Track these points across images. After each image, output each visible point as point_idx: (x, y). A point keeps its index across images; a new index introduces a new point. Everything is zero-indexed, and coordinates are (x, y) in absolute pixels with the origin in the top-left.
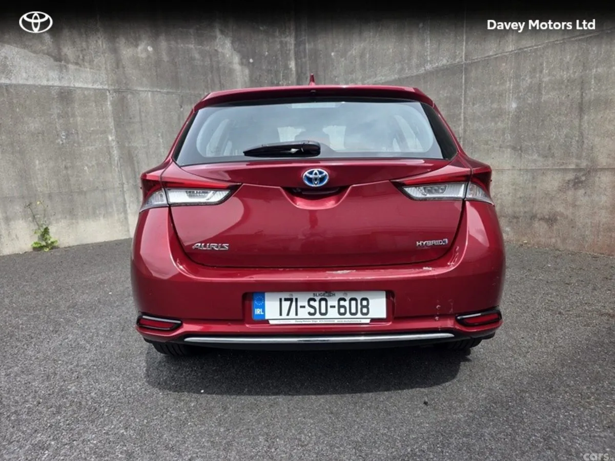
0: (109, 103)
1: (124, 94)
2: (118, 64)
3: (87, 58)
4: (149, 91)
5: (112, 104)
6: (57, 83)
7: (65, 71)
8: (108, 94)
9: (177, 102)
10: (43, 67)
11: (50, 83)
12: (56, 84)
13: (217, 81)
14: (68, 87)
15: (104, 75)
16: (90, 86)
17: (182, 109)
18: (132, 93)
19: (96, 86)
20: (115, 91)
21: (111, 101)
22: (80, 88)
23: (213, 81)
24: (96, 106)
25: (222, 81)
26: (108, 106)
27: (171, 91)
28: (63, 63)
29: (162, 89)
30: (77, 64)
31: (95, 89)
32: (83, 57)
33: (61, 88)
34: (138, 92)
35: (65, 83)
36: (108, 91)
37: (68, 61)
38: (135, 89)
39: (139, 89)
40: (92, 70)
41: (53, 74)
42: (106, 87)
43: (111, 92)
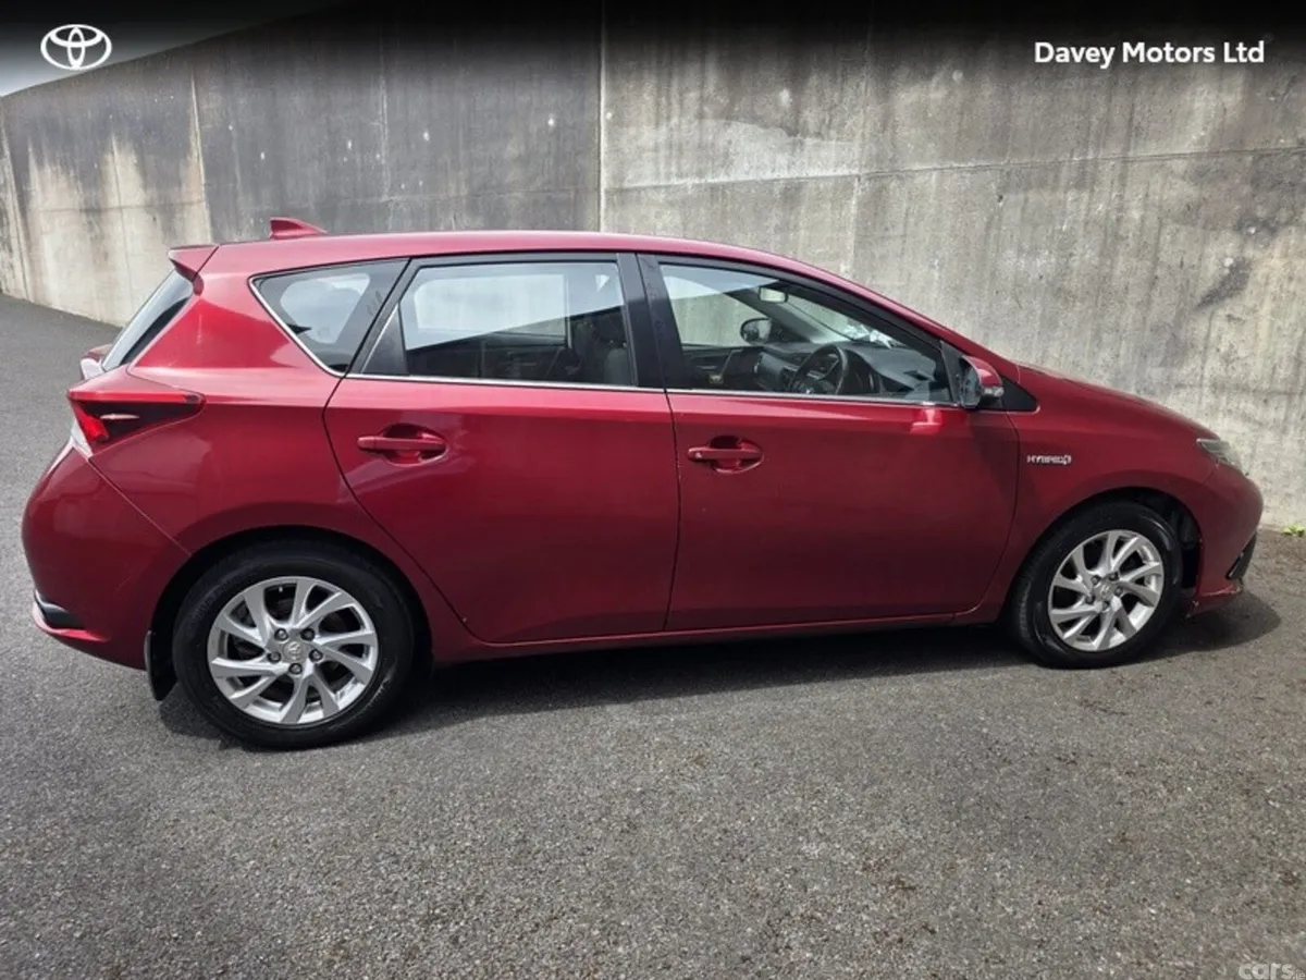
0: (854, 202)
1: (885, 181)
2: (887, 122)
3: (836, 121)
4: (935, 169)
5: (859, 204)
6: (784, 174)
7: (798, 151)
8: (856, 184)
9: (993, 186)
10: (771, 149)
11: (775, 176)
12: (782, 176)
13: (1118, 120)
14: (798, 178)
15: (856, 149)
16: (830, 173)
17: (1001, 204)
18: (899, 178)
19: (840, 172)
20: (870, 178)
21: (858, 197)
22: (813, 178)
23: (1107, 124)
24: (832, 208)
25: (1137, 118)
26: (853, 207)
27: (984, 163)
28: (799, 137)
29: (963, 160)
30: (818, 134)
31: (836, 178)
32: (831, 121)
33: (789, 181)
34: (912, 174)
35: (794, 174)
36: (856, 180)
37: (805, 134)
38: (906, 168)
39: (917, 166)
40: (840, 143)
41: (782, 159)
42: (855, 171)
43: (862, 179)
